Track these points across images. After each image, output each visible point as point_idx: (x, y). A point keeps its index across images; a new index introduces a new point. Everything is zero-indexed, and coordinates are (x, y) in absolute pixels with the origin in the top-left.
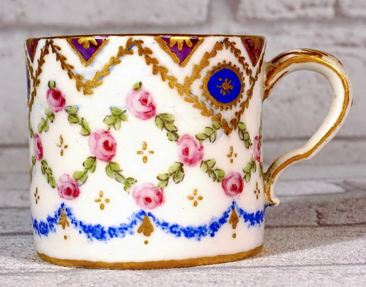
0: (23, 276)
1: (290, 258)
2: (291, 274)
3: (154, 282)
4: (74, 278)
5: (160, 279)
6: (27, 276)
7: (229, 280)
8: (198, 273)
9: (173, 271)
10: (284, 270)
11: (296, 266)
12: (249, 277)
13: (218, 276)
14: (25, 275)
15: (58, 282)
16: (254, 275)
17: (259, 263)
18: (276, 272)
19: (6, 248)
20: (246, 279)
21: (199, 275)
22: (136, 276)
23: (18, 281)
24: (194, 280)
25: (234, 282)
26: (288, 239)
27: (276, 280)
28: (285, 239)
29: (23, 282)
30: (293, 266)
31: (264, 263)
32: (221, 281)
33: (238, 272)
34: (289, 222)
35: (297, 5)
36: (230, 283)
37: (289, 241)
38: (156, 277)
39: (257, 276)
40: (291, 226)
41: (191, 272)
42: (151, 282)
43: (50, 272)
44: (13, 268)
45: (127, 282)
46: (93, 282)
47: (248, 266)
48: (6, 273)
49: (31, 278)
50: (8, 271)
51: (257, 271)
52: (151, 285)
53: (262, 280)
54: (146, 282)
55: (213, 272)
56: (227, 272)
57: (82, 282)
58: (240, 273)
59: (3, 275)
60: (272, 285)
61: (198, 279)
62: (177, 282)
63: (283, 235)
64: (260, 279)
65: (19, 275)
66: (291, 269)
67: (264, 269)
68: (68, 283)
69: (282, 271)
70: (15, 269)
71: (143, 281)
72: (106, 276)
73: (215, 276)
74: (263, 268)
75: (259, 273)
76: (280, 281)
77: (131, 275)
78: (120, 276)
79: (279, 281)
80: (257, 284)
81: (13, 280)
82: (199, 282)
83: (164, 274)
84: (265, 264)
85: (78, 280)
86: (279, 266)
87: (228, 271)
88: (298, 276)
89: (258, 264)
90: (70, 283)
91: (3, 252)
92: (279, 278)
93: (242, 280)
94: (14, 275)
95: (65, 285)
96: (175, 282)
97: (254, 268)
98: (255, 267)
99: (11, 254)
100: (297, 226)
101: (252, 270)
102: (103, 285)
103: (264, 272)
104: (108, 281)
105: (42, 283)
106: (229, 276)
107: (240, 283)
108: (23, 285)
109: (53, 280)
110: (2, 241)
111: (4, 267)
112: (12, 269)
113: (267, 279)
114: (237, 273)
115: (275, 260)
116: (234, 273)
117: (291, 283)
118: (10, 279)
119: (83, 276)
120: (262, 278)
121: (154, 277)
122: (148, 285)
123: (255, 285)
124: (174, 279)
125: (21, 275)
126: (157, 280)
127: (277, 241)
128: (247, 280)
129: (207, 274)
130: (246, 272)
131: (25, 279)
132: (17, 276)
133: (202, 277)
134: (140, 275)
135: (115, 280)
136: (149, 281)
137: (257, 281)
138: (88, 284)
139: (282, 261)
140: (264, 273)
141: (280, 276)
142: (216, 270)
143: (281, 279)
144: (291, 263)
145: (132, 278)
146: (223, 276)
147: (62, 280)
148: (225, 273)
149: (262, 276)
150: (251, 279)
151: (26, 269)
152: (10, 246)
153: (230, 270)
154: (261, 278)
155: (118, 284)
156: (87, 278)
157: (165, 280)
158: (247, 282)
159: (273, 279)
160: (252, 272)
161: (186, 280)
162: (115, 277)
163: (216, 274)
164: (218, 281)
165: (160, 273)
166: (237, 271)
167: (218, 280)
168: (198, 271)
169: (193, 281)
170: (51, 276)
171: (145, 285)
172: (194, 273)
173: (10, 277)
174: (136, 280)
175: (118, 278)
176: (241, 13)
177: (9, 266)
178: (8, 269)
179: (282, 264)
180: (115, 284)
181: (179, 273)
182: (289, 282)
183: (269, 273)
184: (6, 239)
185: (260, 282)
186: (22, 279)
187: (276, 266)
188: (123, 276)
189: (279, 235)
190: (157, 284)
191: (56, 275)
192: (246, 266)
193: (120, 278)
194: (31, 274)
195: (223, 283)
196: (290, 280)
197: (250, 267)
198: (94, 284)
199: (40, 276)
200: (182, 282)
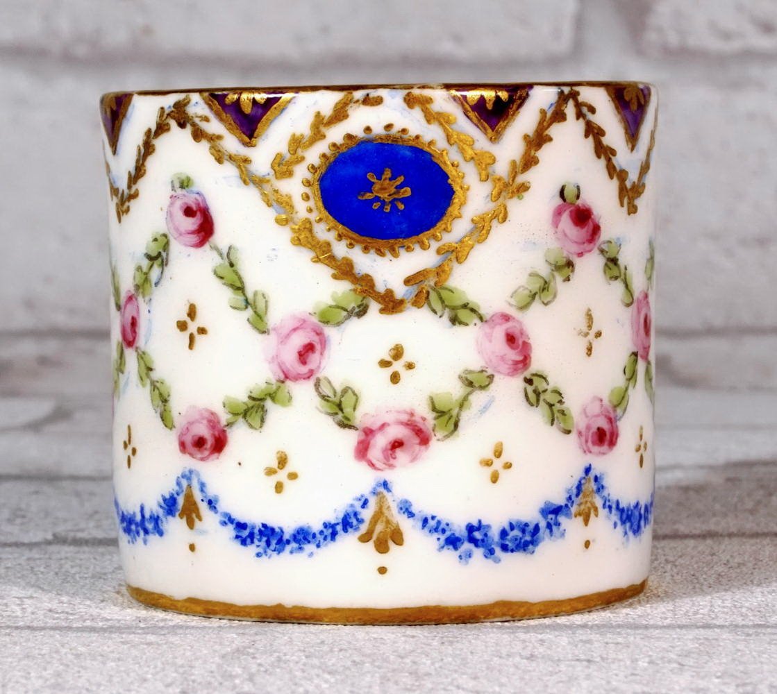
0: (144, 635)
1: (762, 609)
2: (766, 645)
3: (446, 655)
4: (262, 642)
5: (461, 650)
6: (153, 634)
7: (620, 657)
8: (547, 636)
9: (490, 630)
10: (748, 635)
12: (667, 651)
13: (596, 645)
14: (149, 633)
15: (223, 652)
17: (690, 619)
18: (729, 639)
19: (104, 577)
21: (552, 641)
22: (404, 639)
23: (133, 646)
24: (540, 653)
25: (632, 661)
26: (755, 564)
27: (730, 658)
28: (750, 565)
29: (144, 648)
30: (768, 627)
31: (702, 618)
32: (602, 658)
33: (642, 636)
34: (758, 524)
36: (622, 663)
37: (759, 568)
38: (451, 643)
39: (686, 648)
40: (765, 534)
41: (532, 634)
42: (440, 657)
44: (120, 618)
45: (384, 654)
46: (304, 651)
47: (665, 624)
48: (104, 626)
49: (161, 640)
50: (109, 623)
51: (685, 635)
52: (440, 664)
53: (697, 659)
54: (427, 655)
56: (615, 636)
57: (279, 652)
58: (646, 638)
59: (98, 632)
61: (549, 652)
62: (501, 657)
63: (744, 553)
64: (692, 655)
65: (134, 633)
66: (764, 634)
67: (702, 631)
68: (248, 654)
69: (744, 637)
70: (125, 620)
71: (422, 653)
72: (335, 638)
73: (588, 645)
74: (700, 629)
75: (690, 640)
76: (739, 661)
77: (394, 636)
78: (367, 638)
79: (737, 662)
80: (686, 667)
81: (119, 645)
82: (553, 660)
83: (470, 637)
84: (704, 621)
85: (272, 645)
86: (737, 626)
87: (619, 633)
90: (253, 654)
91: (96, 583)
92: (735, 654)
93: (650, 656)
94: (123, 633)
95: (242, 657)
96: (496, 659)
97: (678, 630)
98: (681, 627)
99: (114, 588)
101: (674, 634)
103: (701, 637)
104: (341, 650)
105: (188, 654)
106: (620, 646)
107: (646, 664)
108: (144, 656)
109: (212, 646)
110: (95, 559)
111: (99, 616)
112: (117, 619)
113: (709, 657)
114: (638, 639)
115: (727, 613)
116: (631, 638)
117: (766, 667)
118: (113, 642)
119: (280, 635)
120: (696, 652)
121: (446, 643)
122: (433, 664)
123: (682, 670)
124: (492, 651)
125: (140, 631)
126: (453, 648)
127: (731, 567)
128: (662, 658)
129: (570, 639)
130: (661, 638)
131: (148, 641)
132: (130, 633)
133: (558, 647)
134: (413, 637)
135: (356, 649)
136: (435, 655)
137: (685, 661)
138: (294, 658)
139: (742, 616)
140: (701, 641)
141: (739, 650)
142: (589, 632)
144: (763, 619)
145: (396, 644)
146: (607, 646)
147: (234, 646)
148: (610, 638)
149: (697, 648)
150: (673, 656)
151: (150, 620)
152: (114, 572)
154: (694, 653)
156: (291, 641)
157: (472, 653)
158: (663, 662)
159: (723, 655)
160: (674, 639)
161: (520, 653)
163: (589, 642)
164: (595, 659)
165: (461, 634)
166: (639, 634)
167: (595, 655)
169: (536, 656)
170: (207, 636)
172: (540, 637)
173: (113, 636)
174: (404, 648)
175: (363, 643)
177: (109, 613)
178: (107, 620)
179: (744, 623)
181: (505, 636)
182: (759, 664)
183: (713, 641)
184: (103, 555)
185: (691, 664)
186: (141, 642)
187: (730, 625)
188: (375, 639)
189: (735, 554)
190: (454, 663)
192: (660, 623)
193: (367, 644)
194: (162, 630)
195: (607, 663)
196: (762, 659)
197: (668, 627)
198: (307, 657)
199: (182, 636)
200: (511, 659)
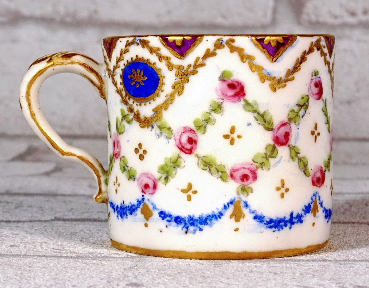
0: (92, 260)
2: (349, 268)
3: (216, 271)
4: (140, 264)
5: (223, 269)
6: (95, 260)
7: (288, 272)
8: (258, 264)
10: (341, 264)
11: (352, 261)
12: (308, 270)
13: (278, 268)
14: (93, 260)
15: (124, 268)
16: (312, 268)
18: (333, 266)
19: (75, 234)
20: (305, 271)
21: (260, 266)
22: (198, 265)
23: (87, 265)
24: (255, 270)
25: (293, 274)
26: (345, 235)
27: (333, 273)
28: (342, 235)
29: (92, 266)
30: (349, 261)
32: (281, 272)
34: (346, 219)
35: (359, 12)
36: (289, 274)
37: (346, 236)
38: (218, 267)
39: (315, 269)
40: (348, 223)
41: (252, 264)
42: (213, 271)
43: (117, 257)
44: (82, 252)
45: (190, 270)
46: (158, 268)
48: (76, 256)
49: (99, 263)
50: (78, 255)
51: (315, 264)
52: (214, 273)
53: (320, 273)
54: (208, 271)
55: (272, 264)
56: (286, 265)
57: (147, 268)
58: (299, 265)
59: (73, 259)
60: (329, 278)
61: (259, 270)
62: (239, 272)
63: (340, 230)
64: (318, 272)
65: (88, 259)
66: (348, 264)
67: (322, 263)
68: (134, 269)
69: (339, 265)
70: (84, 253)
71: (207, 270)
72: (171, 264)
75: (317, 266)
76: (337, 274)
77: (195, 264)
78: (183, 264)
80: (315, 276)
81: (82, 264)
82: (260, 273)
83: (226, 264)
84: (323, 258)
85: (144, 266)
86: (336, 260)
88: (354, 270)
89: (316, 258)
90: (137, 269)
91: (72, 237)
92: (336, 271)
93: (300, 272)
94: (83, 259)
95: (132, 270)
96: (237, 272)
97: (312, 262)
99: (80, 239)
100: (353, 223)
101: (311, 264)
102: (168, 271)
104: (173, 268)
105: (110, 268)
106: (288, 268)
107: (299, 275)
108: (92, 269)
109: (120, 266)
110: (72, 226)
111: (73, 251)
112: (80, 253)
113: (325, 272)
114: (296, 266)
115: (333, 254)
116: (293, 265)
117: (348, 277)
118: (79, 263)
119: (148, 262)
120: (320, 270)
121: (216, 267)
122: (211, 273)
123: (313, 277)
124: (235, 269)
125: (90, 259)
126: (219, 269)
127: (334, 236)
128: (306, 273)
130: (305, 265)
131: (93, 263)
132: (86, 259)
133: (262, 268)
134: (203, 264)
135: (179, 268)
137: (315, 274)
138: (153, 270)
139: (339, 256)
140: (322, 266)
141: (337, 270)
142: (275, 263)
143: (338, 272)
144: (347, 257)
145: (195, 267)
146: (283, 268)
147: (129, 266)
148: (284, 265)
149: (320, 269)
150: (310, 272)
151: (94, 254)
152: (79, 232)
153: (289, 263)
155: (182, 271)
156: (152, 264)
157: (227, 270)
158: (306, 274)
159: (331, 272)
160: (310, 266)
161: (247, 270)
162: (179, 265)
163: (276, 267)
164: (277, 273)
165: (222, 263)
166: (296, 264)
167: (277, 271)
168: (258, 263)
169: (253, 271)
170: (118, 262)
171: (207, 273)
172: (255, 265)
173: (79, 260)
174: (199, 268)
175: (182, 266)
176: (305, 17)
177: (78, 250)
178: (77, 253)
179: (339, 259)
180: (179, 271)
181: (241, 264)
182: (346, 276)
183: (327, 267)
184: (75, 225)
185: (318, 275)
186: (91, 263)
187: (334, 260)
188: (187, 265)
189: (336, 231)
190: (219, 273)
191: (122, 260)
193: (184, 267)
194: (99, 258)
195: (282, 274)
196: (347, 274)
197: (308, 261)
198: (159, 270)
199: (107, 261)
200: (243, 272)
